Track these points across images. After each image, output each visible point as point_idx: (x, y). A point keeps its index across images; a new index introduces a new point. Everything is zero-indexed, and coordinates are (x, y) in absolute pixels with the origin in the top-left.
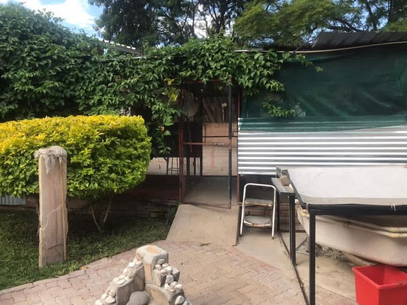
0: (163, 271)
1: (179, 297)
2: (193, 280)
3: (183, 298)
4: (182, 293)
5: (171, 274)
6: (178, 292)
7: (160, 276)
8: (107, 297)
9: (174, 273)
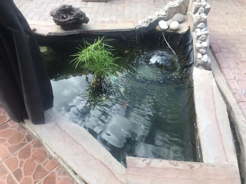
0: (199, 4)
1: (202, 23)
2: (228, 25)
3: (205, 25)
4: (205, 22)
5: (204, 8)
6: (203, 20)
7: (196, 6)
8: (163, 11)
9: (206, 7)
